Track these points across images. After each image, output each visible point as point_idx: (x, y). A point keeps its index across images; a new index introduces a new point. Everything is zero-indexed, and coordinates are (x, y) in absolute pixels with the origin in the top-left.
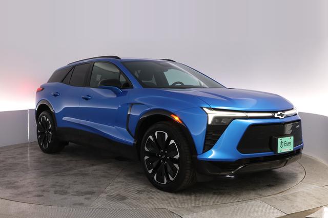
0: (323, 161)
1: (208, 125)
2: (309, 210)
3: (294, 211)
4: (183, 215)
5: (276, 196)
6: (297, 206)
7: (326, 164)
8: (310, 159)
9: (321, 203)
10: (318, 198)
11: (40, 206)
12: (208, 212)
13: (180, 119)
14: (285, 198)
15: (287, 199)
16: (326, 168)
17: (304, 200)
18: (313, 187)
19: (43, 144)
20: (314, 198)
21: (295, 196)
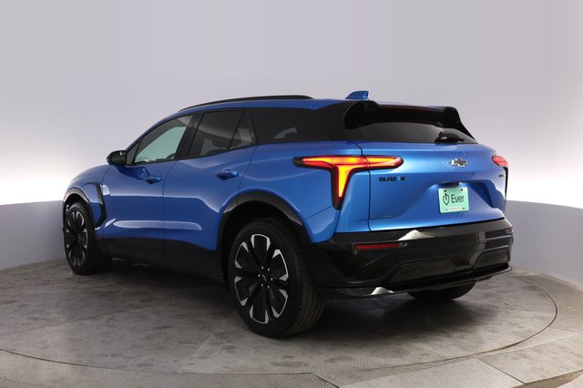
2: (563, 376)
3: (536, 378)
4: (342, 384)
6: (542, 369)
8: (564, 286)
10: (579, 356)
11: (91, 368)
12: (387, 379)
14: (521, 355)
15: (525, 356)
17: (555, 358)
18: (570, 335)
20: (572, 355)
21: (538, 351)
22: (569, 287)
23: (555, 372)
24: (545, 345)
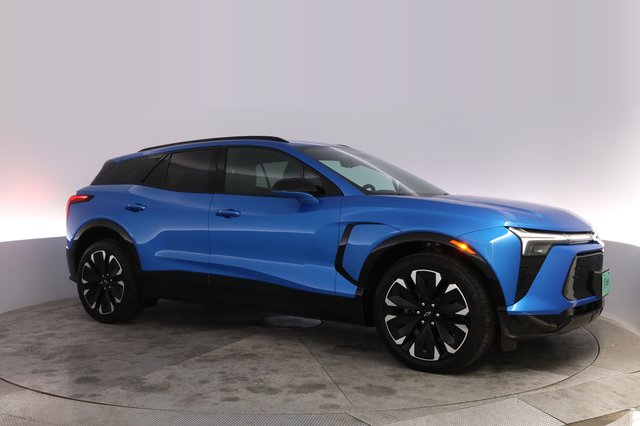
0: (630, 328)
1: (522, 256)
2: (606, 416)
3: (578, 418)
5: (545, 390)
6: (584, 409)
7: (637, 334)
8: (607, 323)
9: (627, 404)
10: (621, 395)
13: (470, 247)
14: (563, 394)
15: (567, 396)
16: (637, 341)
17: (597, 398)
18: (613, 374)
19: (97, 306)
20: (614, 394)
21: (581, 391)
22: (612, 325)
23: (597, 412)
24: (586, 384)
